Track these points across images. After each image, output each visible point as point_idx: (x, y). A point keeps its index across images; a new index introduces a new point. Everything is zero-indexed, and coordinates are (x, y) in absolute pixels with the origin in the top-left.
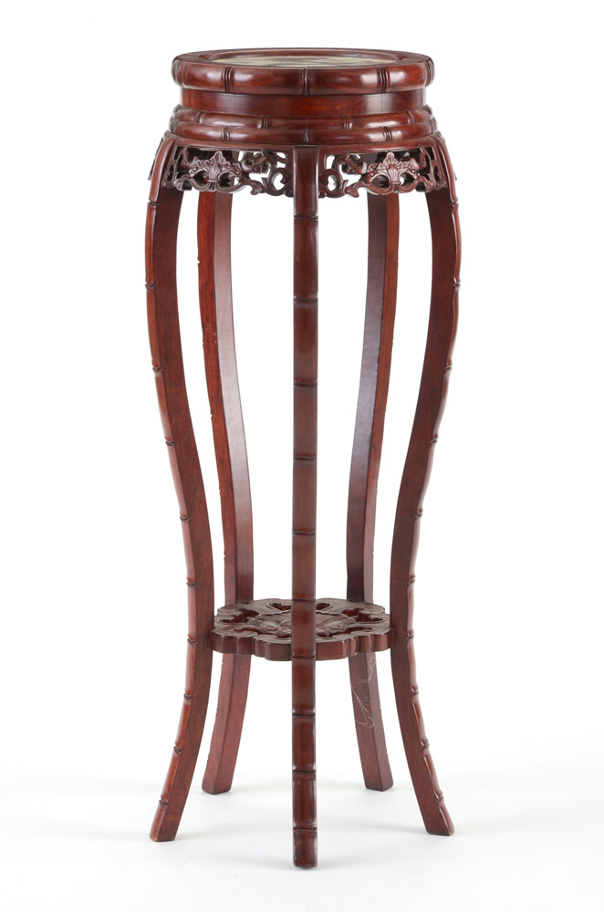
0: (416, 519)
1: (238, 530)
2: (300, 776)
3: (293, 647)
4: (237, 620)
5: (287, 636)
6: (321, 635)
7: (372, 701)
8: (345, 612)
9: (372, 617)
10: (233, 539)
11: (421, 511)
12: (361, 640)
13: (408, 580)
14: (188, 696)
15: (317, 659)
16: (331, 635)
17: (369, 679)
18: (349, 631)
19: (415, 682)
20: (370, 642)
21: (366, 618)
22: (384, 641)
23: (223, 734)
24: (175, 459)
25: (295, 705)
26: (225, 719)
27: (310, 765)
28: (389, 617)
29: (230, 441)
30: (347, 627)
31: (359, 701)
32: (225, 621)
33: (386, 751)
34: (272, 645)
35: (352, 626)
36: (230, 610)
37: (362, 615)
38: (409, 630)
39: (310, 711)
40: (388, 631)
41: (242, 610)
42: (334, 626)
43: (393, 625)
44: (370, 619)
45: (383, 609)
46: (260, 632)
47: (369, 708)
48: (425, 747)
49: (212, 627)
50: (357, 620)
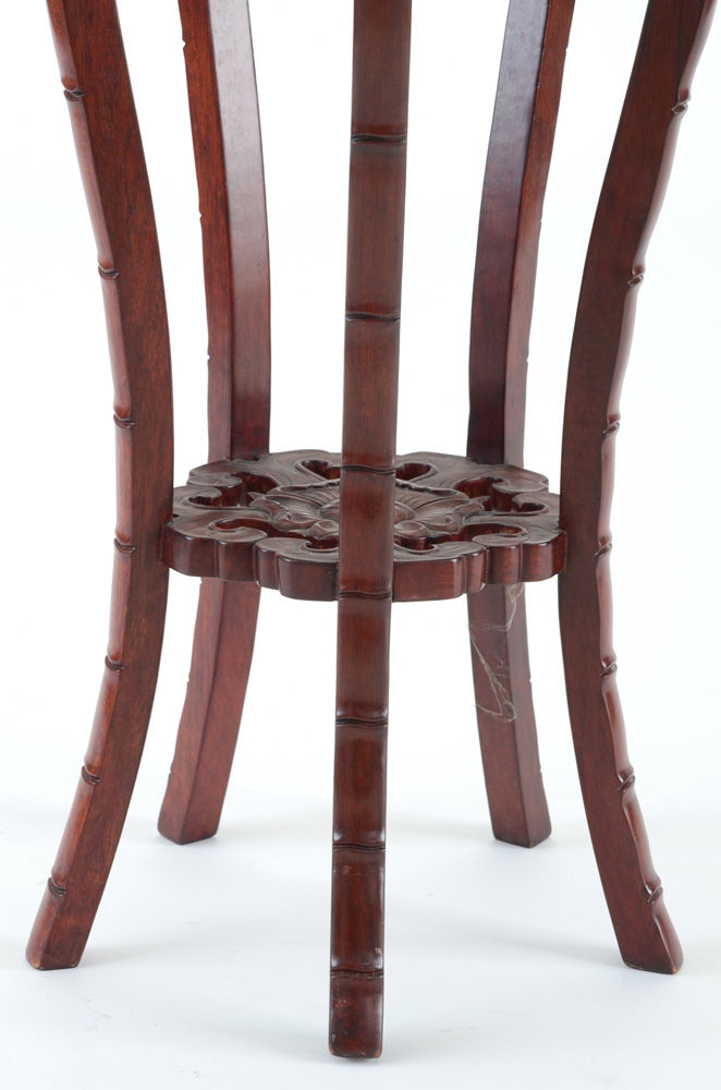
0: (628, 288)
1: (238, 303)
2: (350, 855)
3: (341, 569)
4: (229, 498)
5: (330, 543)
6: (407, 543)
7: (513, 669)
8: (462, 487)
9: (521, 500)
10: (226, 322)
11: (640, 270)
12: (494, 556)
13: (605, 425)
14: (115, 663)
15: (394, 600)
16: (429, 543)
17: (510, 623)
18: (468, 533)
19: (610, 648)
20: (514, 560)
21: (505, 502)
22: (545, 558)
23: (201, 726)
24: (86, 133)
25: (343, 702)
26: (205, 697)
27: (373, 834)
28: (557, 502)
29: (223, 103)
30: (465, 523)
31: (487, 668)
32: (200, 501)
33: (538, 767)
34: (297, 564)
35: (475, 520)
36: (215, 475)
37: (498, 495)
38: (601, 534)
39: (376, 715)
40: (555, 536)
41: (242, 475)
42: (437, 518)
43: (565, 522)
44: (516, 506)
45: (546, 481)
46: (273, 531)
47: (507, 682)
48: (628, 784)
49: (168, 514)
50: (488, 507)
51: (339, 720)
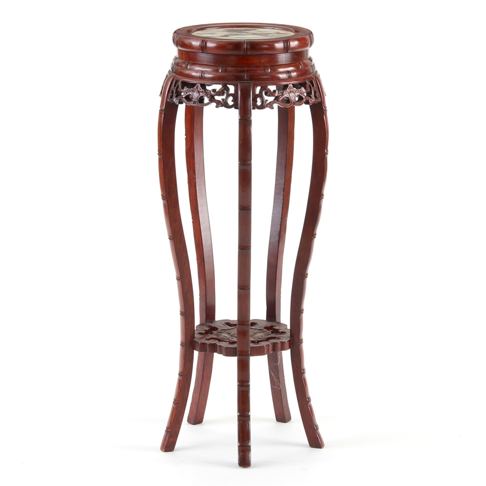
0: (304, 279)
1: (207, 283)
2: (242, 418)
3: (237, 349)
4: (207, 332)
5: (234, 343)
6: (253, 342)
7: (280, 375)
8: (265, 328)
9: (280, 331)
10: (204, 288)
11: (307, 274)
12: (274, 344)
13: (300, 312)
14: (181, 375)
15: (251, 356)
16: (258, 342)
17: (279, 363)
18: (268, 339)
19: (304, 367)
20: (279, 346)
21: (276, 331)
22: (287, 345)
23: (199, 392)
24: (174, 247)
25: (239, 381)
26: (200, 385)
27: (247, 413)
28: (289, 331)
29: (203, 235)
30: (267, 337)
31: (273, 375)
32: (201, 333)
33: (287, 402)
34: (226, 348)
35: (269, 336)
36: (202, 327)
37: (274, 330)
38: (300, 339)
39: (247, 384)
40: (289, 339)
41: (209, 327)
42: (259, 336)
43: (291, 336)
44: (279, 332)
45: (287, 326)
46: (219, 340)
47: (278, 378)
48: (309, 401)
49: (194, 337)
50: (272, 333)
51: (238, 386)
